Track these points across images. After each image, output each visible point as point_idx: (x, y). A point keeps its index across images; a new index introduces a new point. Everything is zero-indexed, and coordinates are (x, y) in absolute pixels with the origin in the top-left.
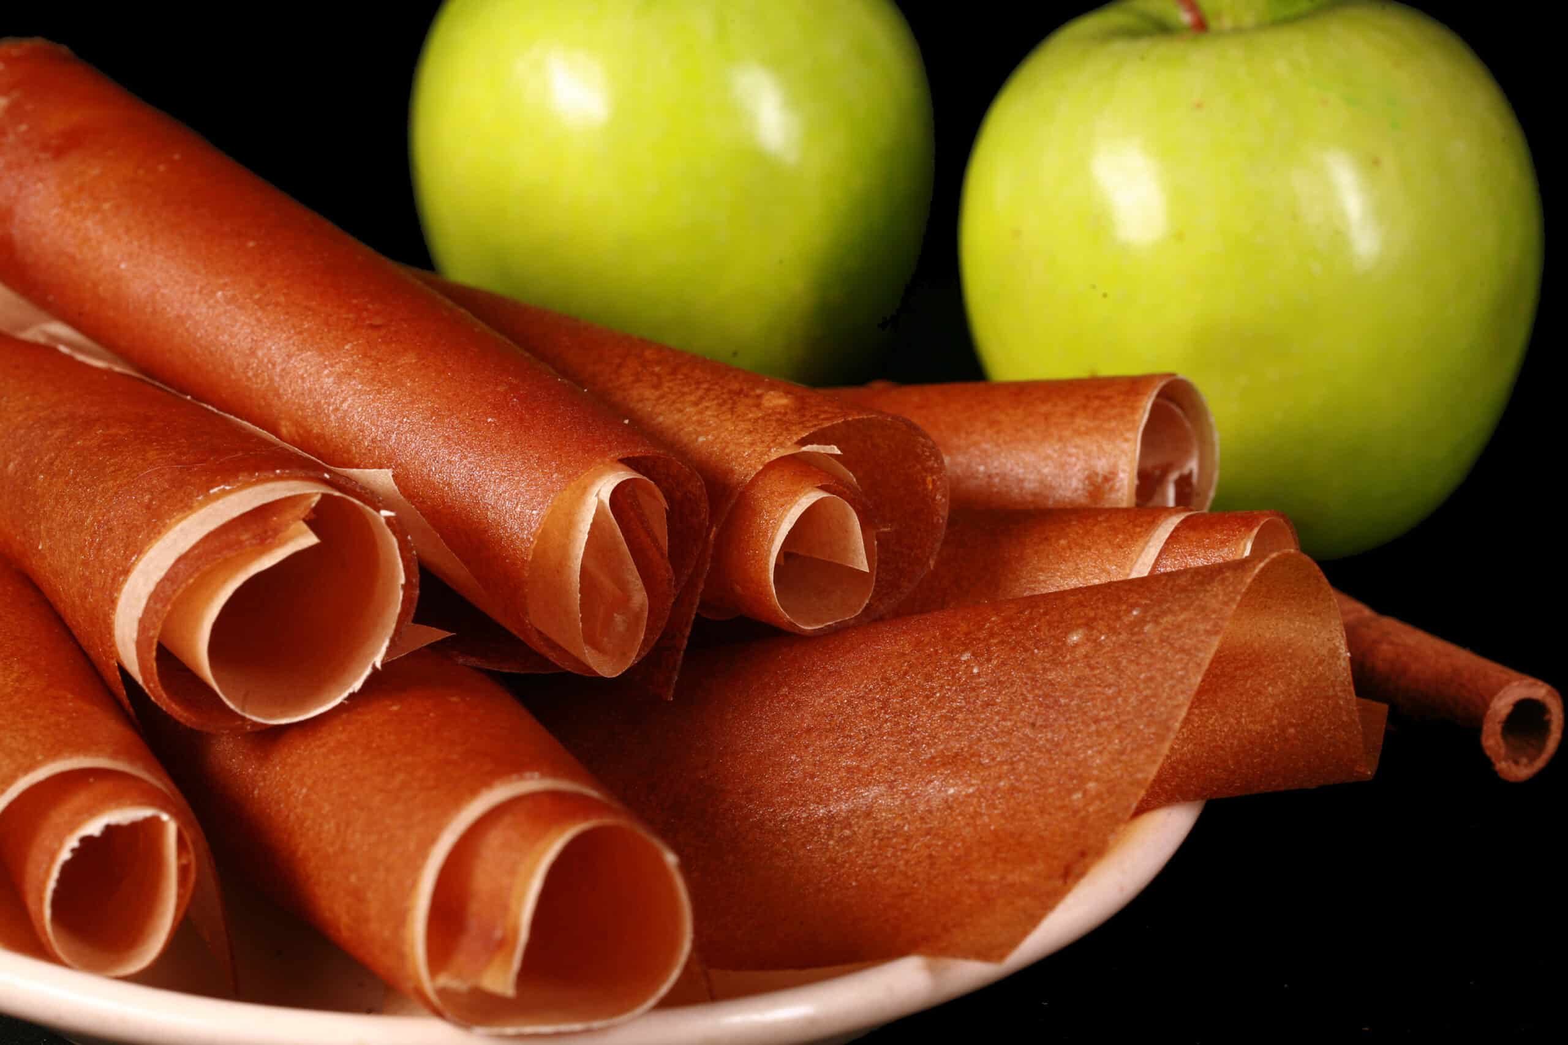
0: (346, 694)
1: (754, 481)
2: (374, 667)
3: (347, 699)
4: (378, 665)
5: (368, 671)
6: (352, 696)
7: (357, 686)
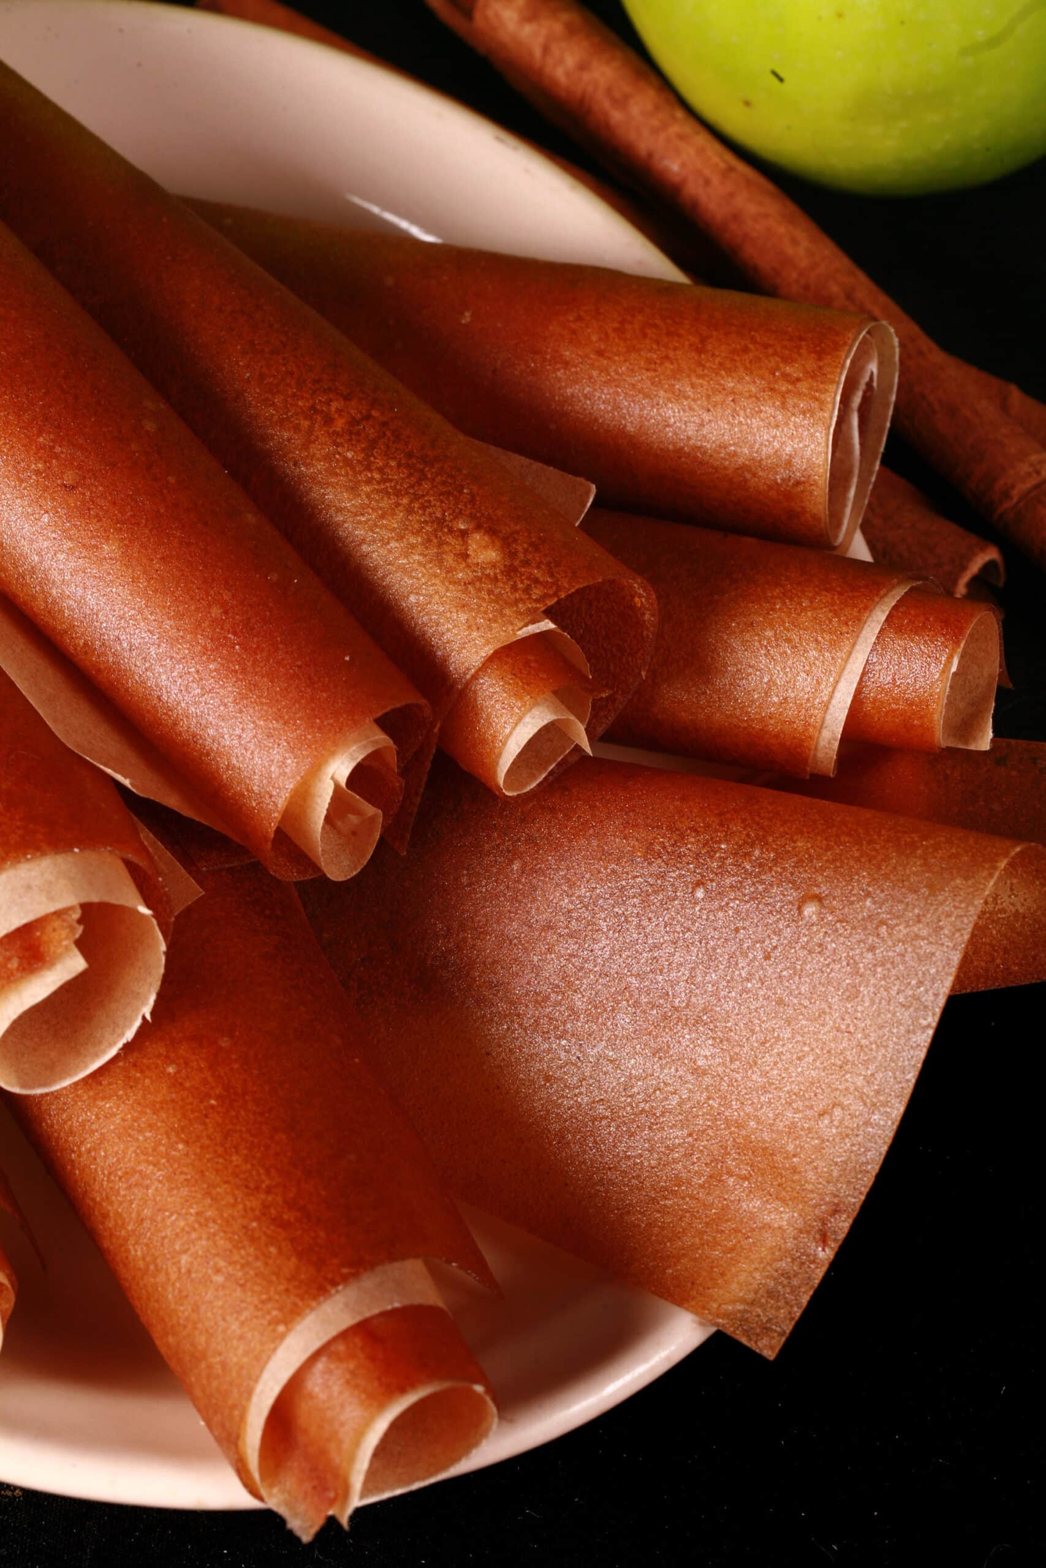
0: (120, 1045)
1: (475, 677)
2: (144, 1018)
3: (123, 1049)
4: (148, 1017)
5: (138, 1023)
6: (127, 1047)
7: (129, 1035)
